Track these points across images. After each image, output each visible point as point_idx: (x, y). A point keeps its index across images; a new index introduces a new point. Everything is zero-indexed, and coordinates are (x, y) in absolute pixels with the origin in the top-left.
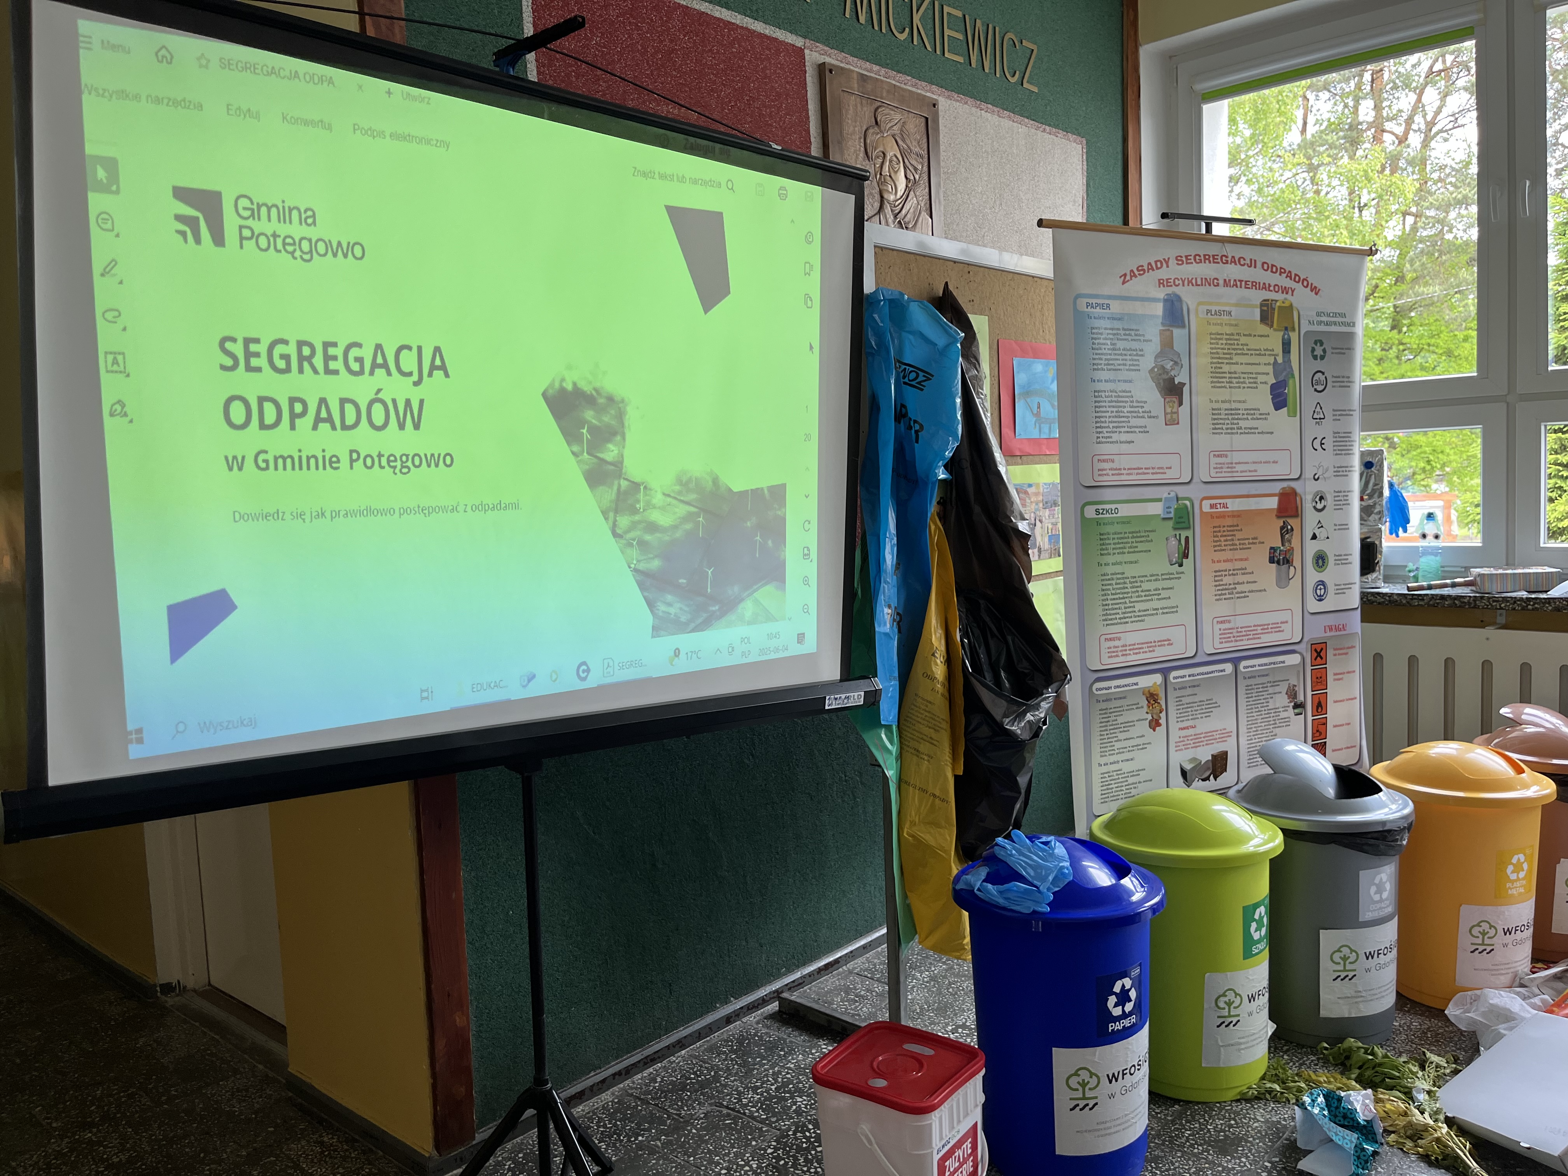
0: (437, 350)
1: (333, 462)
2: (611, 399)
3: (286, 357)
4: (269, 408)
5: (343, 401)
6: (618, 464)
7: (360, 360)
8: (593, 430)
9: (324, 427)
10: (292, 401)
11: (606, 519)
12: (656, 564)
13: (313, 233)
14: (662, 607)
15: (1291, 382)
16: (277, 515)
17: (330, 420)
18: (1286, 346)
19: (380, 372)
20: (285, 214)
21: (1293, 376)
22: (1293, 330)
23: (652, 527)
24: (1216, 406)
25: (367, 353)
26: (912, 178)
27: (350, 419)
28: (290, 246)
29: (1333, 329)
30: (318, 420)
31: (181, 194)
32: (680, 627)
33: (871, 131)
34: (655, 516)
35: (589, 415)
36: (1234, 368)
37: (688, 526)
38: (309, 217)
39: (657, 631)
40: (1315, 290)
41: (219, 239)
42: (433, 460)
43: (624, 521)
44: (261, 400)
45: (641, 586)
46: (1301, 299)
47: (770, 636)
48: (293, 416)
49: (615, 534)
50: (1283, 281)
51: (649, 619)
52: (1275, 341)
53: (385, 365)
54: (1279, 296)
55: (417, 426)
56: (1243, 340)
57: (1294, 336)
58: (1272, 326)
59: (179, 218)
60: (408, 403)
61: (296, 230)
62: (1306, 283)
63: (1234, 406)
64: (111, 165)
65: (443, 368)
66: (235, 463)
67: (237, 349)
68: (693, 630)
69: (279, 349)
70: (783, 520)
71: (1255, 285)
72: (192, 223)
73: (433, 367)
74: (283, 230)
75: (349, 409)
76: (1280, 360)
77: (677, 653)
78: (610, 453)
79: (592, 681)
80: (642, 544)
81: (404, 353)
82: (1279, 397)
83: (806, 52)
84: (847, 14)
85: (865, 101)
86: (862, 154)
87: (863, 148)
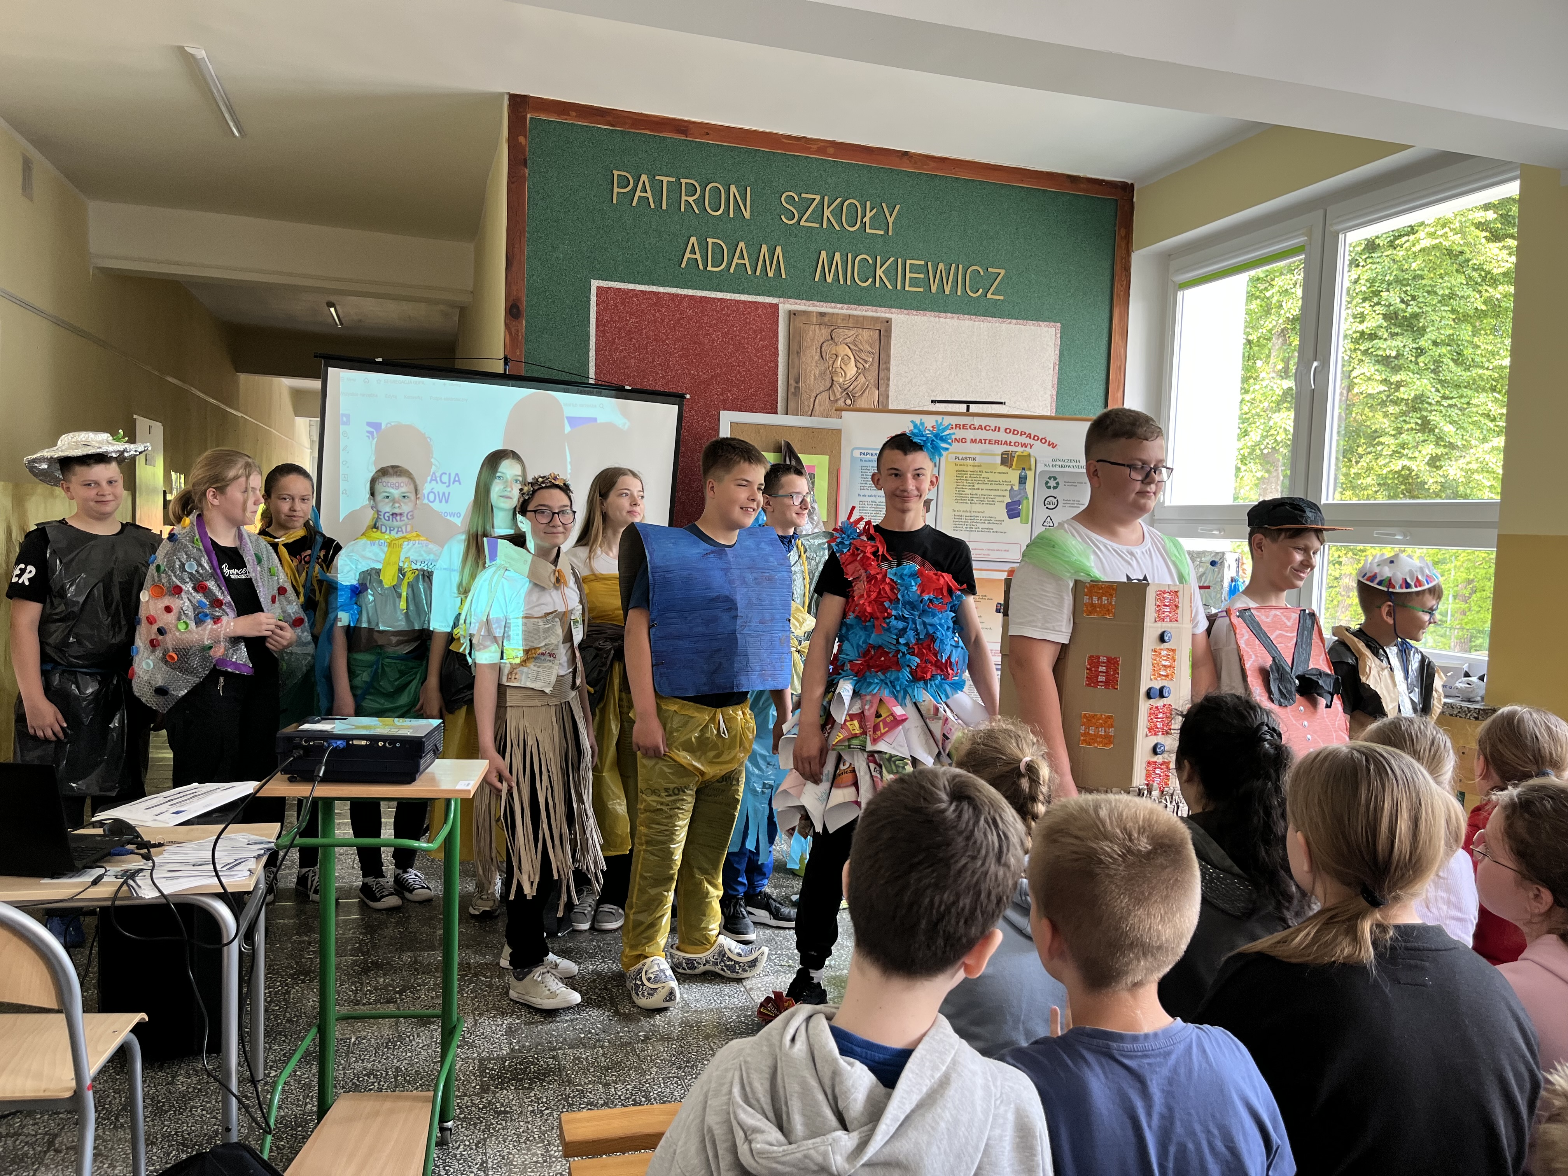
0: (457, 475)
15: (1025, 502)
18: (1023, 480)
21: (1027, 498)
22: (1030, 469)
24: (956, 513)
26: (861, 366)
29: (1067, 469)
31: (369, 424)
33: (825, 344)
36: (975, 492)
40: (1053, 445)
46: (1038, 451)
50: (1024, 439)
52: (1013, 476)
54: (1019, 449)
55: (447, 502)
56: (985, 475)
57: (1030, 475)
58: (1011, 467)
59: (368, 432)
60: (444, 493)
62: (1043, 440)
63: (973, 514)
64: (348, 417)
65: (459, 481)
71: (997, 442)
72: (371, 433)
73: (455, 481)
76: (1016, 488)
81: (444, 476)
82: (1013, 511)
83: (781, 306)
84: (817, 279)
85: (822, 327)
86: (817, 357)
87: (819, 354)
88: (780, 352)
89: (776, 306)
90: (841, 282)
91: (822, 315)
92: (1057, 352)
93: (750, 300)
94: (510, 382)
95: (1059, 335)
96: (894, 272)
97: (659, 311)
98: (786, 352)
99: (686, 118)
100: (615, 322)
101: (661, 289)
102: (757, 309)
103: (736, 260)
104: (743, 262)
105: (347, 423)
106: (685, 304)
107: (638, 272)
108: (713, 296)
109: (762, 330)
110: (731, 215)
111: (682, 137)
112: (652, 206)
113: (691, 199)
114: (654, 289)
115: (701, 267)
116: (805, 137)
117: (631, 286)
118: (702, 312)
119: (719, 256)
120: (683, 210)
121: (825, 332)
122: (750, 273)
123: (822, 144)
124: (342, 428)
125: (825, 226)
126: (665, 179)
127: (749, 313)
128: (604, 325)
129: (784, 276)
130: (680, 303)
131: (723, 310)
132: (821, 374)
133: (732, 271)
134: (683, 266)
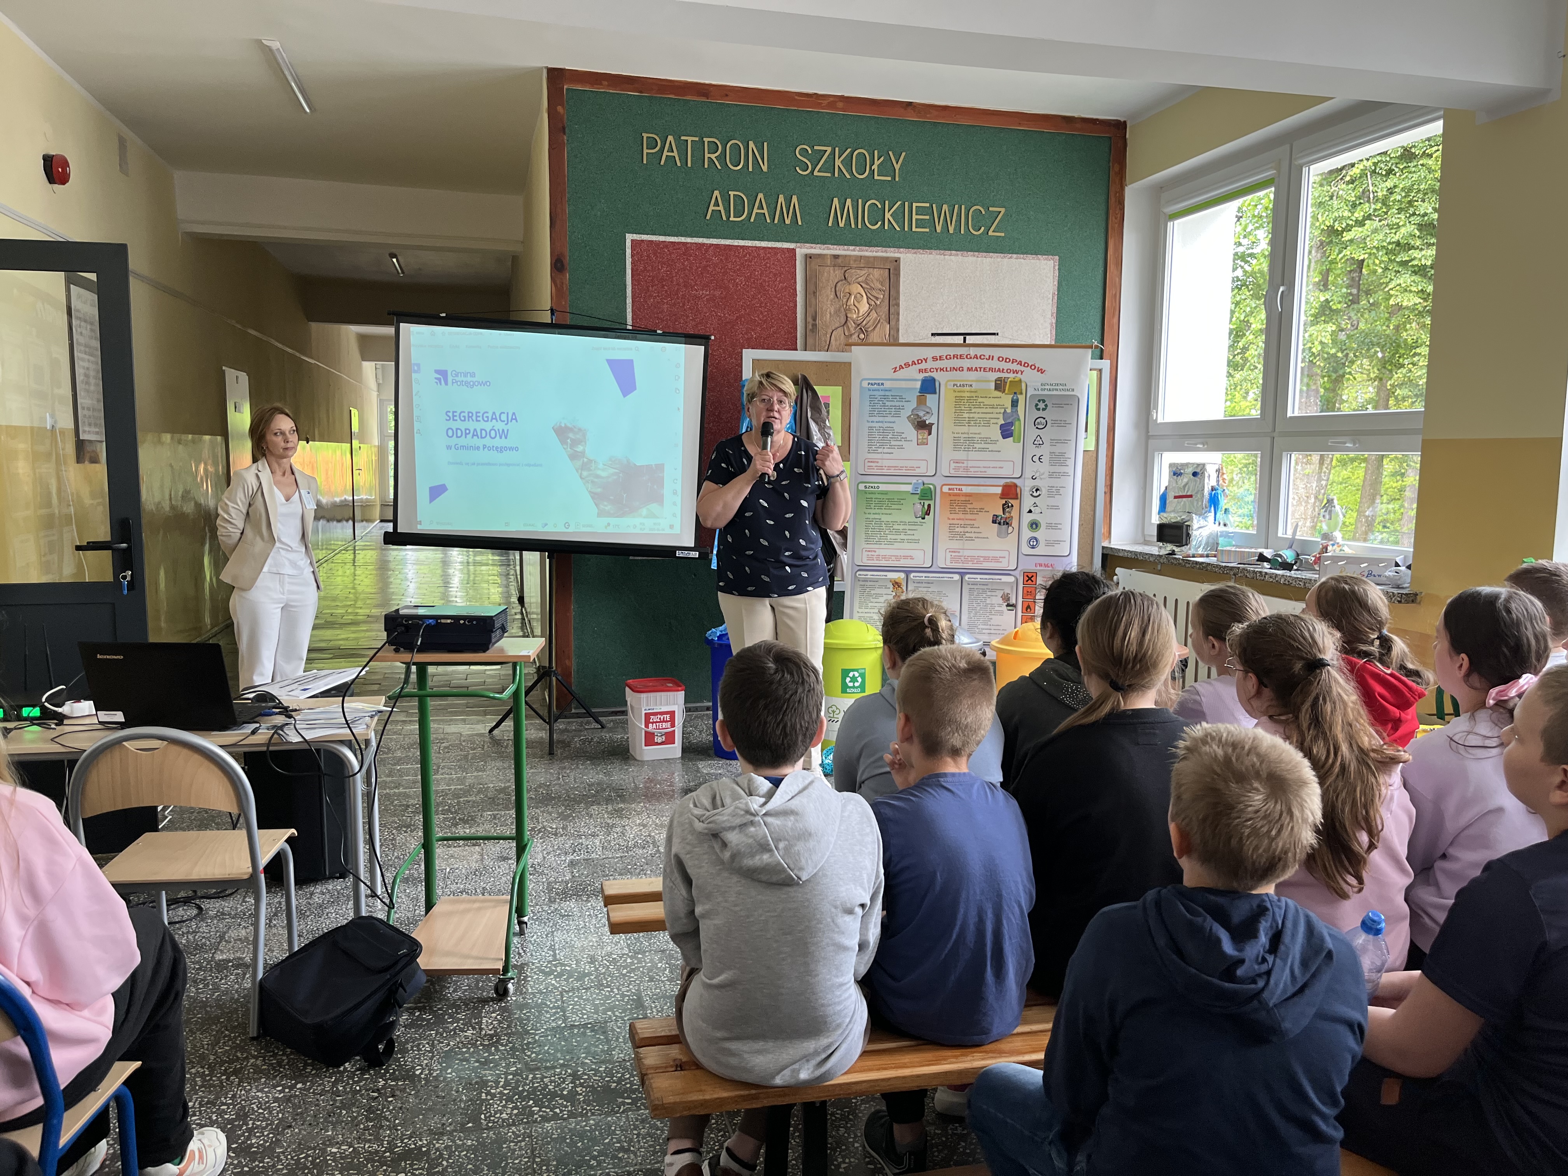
0: (514, 414)
1: (478, 448)
2: (580, 430)
3: (464, 417)
4: (459, 432)
5: (481, 430)
6: (583, 453)
7: (487, 417)
8: (572, 440)
9: (475, 437)
10: (466, 430)
11: (577, 471)
12: (599, 490)
13: (474, 379)
14: (602, 507)
15: (1017, 423)
16: (461, 463)
17: (477, 435)
18: (1015, 403)
19: (494, 421)
20: (466, 374)
21: (1019, 420)
22: (1021, 393)
23: (598, 477)
24: (956, 435)
25: (490, 415)
26: (873, 303)
27: (484, 435)
28: (467, 384)
29: (1055, 393)
30: (473, 435)
31: (437, 372)
32: (609, 515)
33: (840, 284)
34: (599, 472)
35: (571, 435)
36: (972, 415)
37: (615, 477)
38: (473, 375)
39: (599, 515)
40: (1042, 371)
41: (446, 383)
42: (511, 449)
43: (585, 473)
44: (457, 429)
45: (593, 498)
46: (1029, 377)
47: (655, 524)
48: (466, 434)
49: (581, 478)
50: (1015, 366)
51: (596, 511)
52: (1006, 400)
53: (496, 419)
54: (1011, 376)
55: (506, 438)
56: (980, 400)
57: (1021, 398)
58: (1004, 392)
59: (436, 378)
60: (503, 430)
61: (469, 379)
62: (1033, 367)
63: (971, 436)
64: (418, 365)
65: (516, 419)
66: (449, 447)
67: (451, 414)
68: (617, 517)
69: (462, 414)
70: (663, 478)
71: (991, 369)
72: (439, 379)
73: (512, 419)
74: (465, 379)
75: (483, 432)
76: (1009, 410)
77: (609, 524)
78: (580, 448)
79: (570, 530)
80: (593, 482)
81: (502, 415)
82: (1006, 432)
83: (798, 250)
84: (830, 224)
85: (836, 268)
86: (832, 296)
87: (833, 293)
88: (798, 293)
89: (794, 250)
90: (853, 226)
91: (836, 257)
92: (1056, 283)
93: (769, 246)
94: (557, 331)
95: (1057, 267)
96: (901, 215)
97: (687, 259)
98: (804, 292)
99: (707, 82)
100: (648, 271)
101: (689, 240)
102: (776, 254)
103: (755, 211)
104: (762, 211)
105: (418, 371)
106: (710, 252)
107: (668, 225)
108: (736, 244)
109: (781, 273)
110: (750, 170)
111: (704, 99)
112: (679, 164)
113: (713, 156)
114: (683, 239)
115: (724, 218)
116: (816, 94)
117: (662, 238)
118: (726, 259)
119: (740, 208)
120: (706, 166)
121: (839, 273)
122: (768, 221)
123: (832, 99)
124: (414, 376)
125: (836, 175)
126: (690, 139)
127: (769, 258)
128: (639, 275)
129: (800, 223)
130: (707, 251)
131: (745, 256)
132: (836, 312)
133: (752, 220)
134: (708, 217)
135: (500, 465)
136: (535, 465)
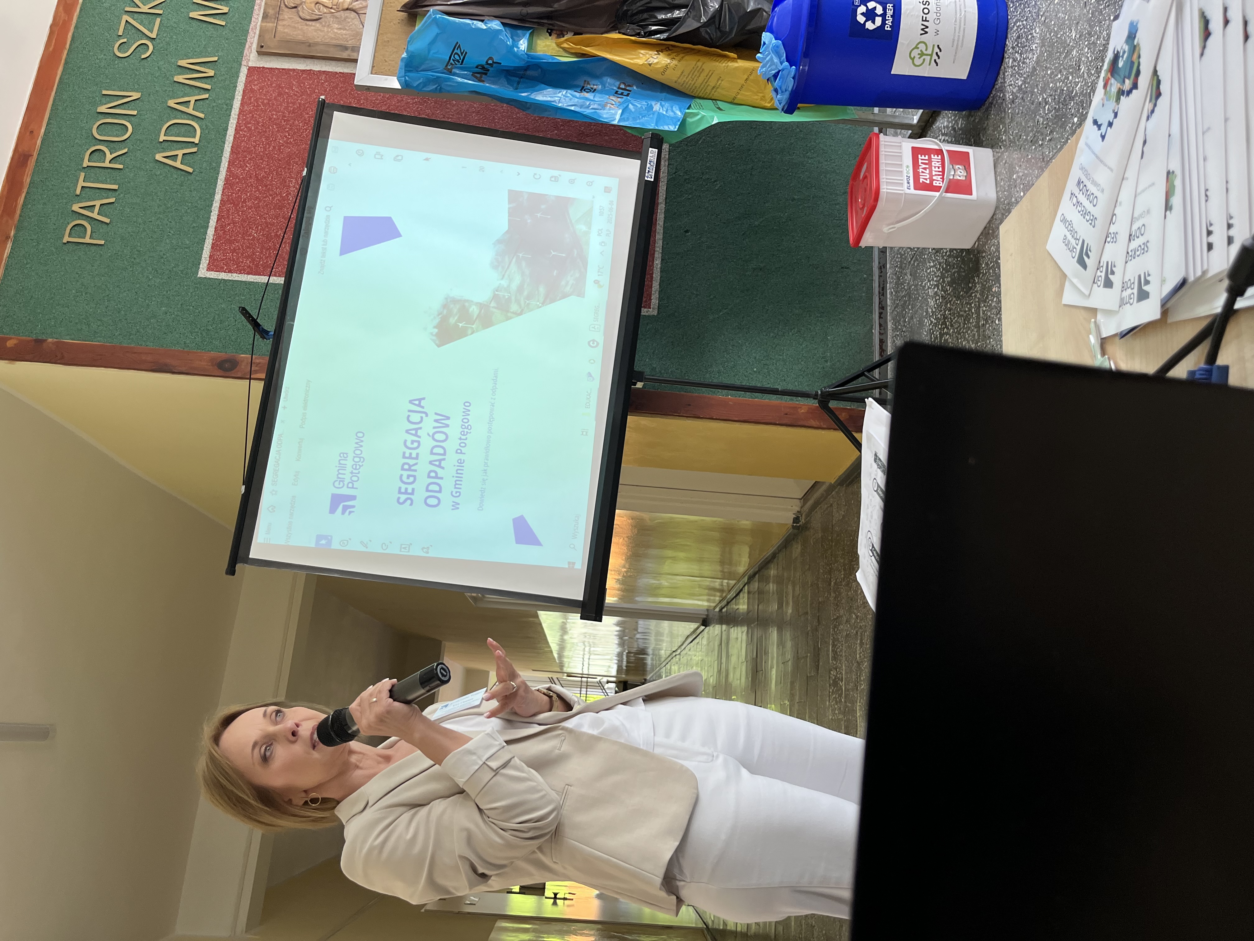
0: (411, 402)
1: (461, 462)
2: (445, 306)
3: (409, 476)
4: (431, 487)
5: (432, 453)
6: (481, 306)
7: (413, 442)
8: (459, 320)
9: (443, 464)
10: (429, 477)
11: (511, 318)
12: (542, 289)
13: (351, 455)
14: (568, 289)
16: (483, 491)
17: (440, 461)
19: (420, 433)
20: (342, 467)
23: (520, 289)
25: (410, 438)
27: (441, 451)
28: (356, 467)
30: (439, 466)
31: (333, 510)
32: (582, 279)
33: (301, 14)
34: (514, 285)
35: (452, 321)
37: (524, 264)
38: (344, 456)
39: (580, 293)
41: (353, 498)
42: (466, 412)
44: (427, 490)
45: (553, 301)
47: (601, 214)
48: (436, 477)
51: (573, 298)
53: (416, 430)
55: (448, 418)
59: (343, 513)
60: (436, 421)
61: (349, 463)
64: (319, 538)
65: (420, 400)
66: (456, 506)
67: (403, 497)
68: (586, 269)
69: (405, 479)
70: (531, 195)
72: (345, 508)
73: (419, 405)
74: (349, 469)
75: (436, 450)
77: (596, 282)
78: (474, 310)
79: (600, 339)
81: (411, 419)
83: (251, 64)
84: (223, 23)
85: (281, 17)
86: (317, 24)
87: (313, 23)
89: (251, 70)
91: (265, 16)
93: (240, 98)
97: (245, 202)
98: (309, 61)
100: (254, 253)
101: (218, 197)
102: (252, 90)
103: (190, 110)
104: (192, 103)
105: (329, 541)
106: (239, 171)
107: (194, 221)
108: (232, 138)
109: (279, 86)
110: (135, 113)
111: (32, 162)
112: (112, 200)
113: (109, 157)
114: (216, 205)
115: (194, 150)
117: (211, 231)
118: (250, 153)
119: (183, 129)
120: (121, 167)
121: (287, 14)
122: (207, 96)
124: (335, 545)
125: (160, 12)
126: (81, 183)
127: (257, 100)
128: (257, 266)
129: (216, 59)
130: (236, 176)
131: (250, 129)
133: (202, 115)
134: (190, 170)
135: (490, 431)
136: (495, 381)
